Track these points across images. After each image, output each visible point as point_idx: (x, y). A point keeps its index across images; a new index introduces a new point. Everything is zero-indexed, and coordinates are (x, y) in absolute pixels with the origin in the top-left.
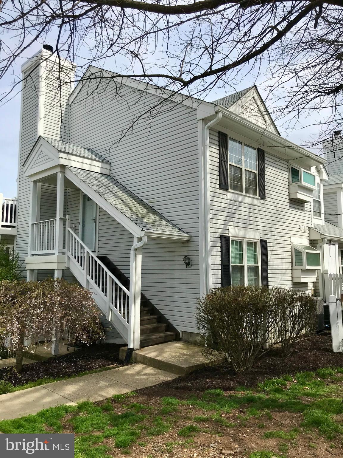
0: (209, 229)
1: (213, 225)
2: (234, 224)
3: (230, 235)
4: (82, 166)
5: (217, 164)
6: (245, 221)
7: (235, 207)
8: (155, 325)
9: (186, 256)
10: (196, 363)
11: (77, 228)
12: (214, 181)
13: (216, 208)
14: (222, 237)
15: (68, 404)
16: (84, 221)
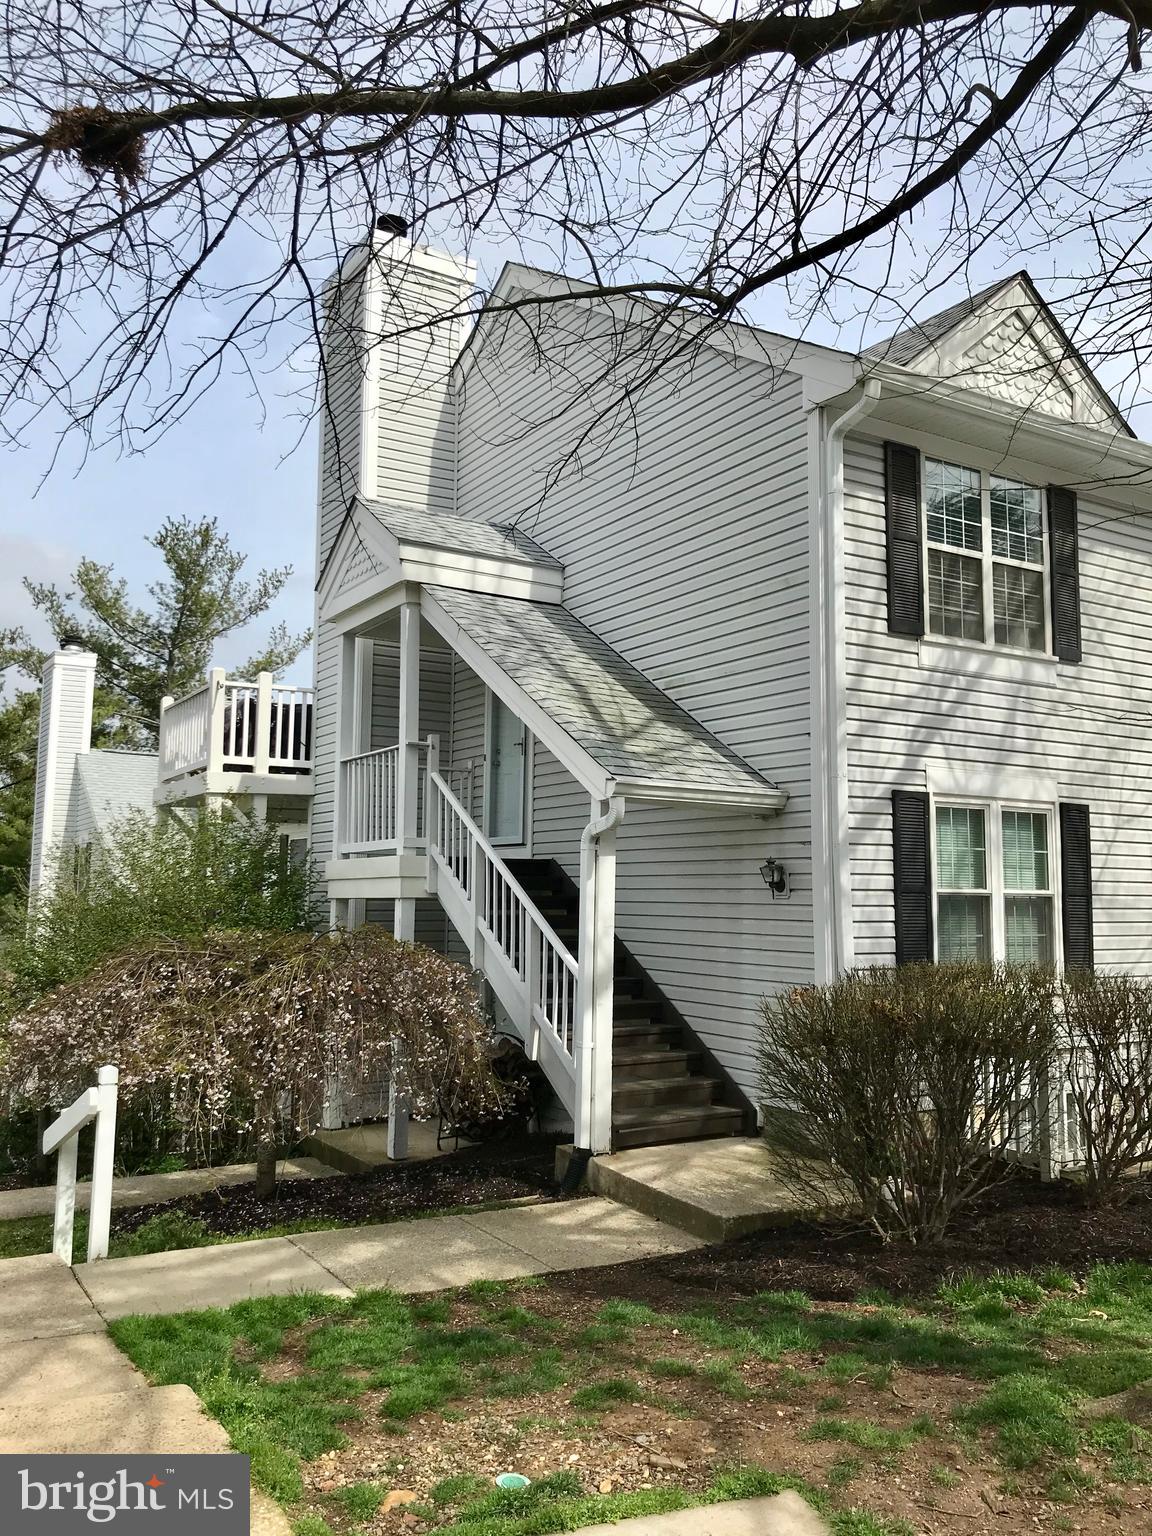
0: (843, 770)
1: (861, 756)
2: (946, 750)
3: (931, 789)
4: (473, 581)
5: (881, 553)
6: (994, 741)
7: (951, 694)
8: (679, 1081)
9: (770, 862)
10: (768, 1208)
11: (477, 772)
12: (866, 609)
13: (874, 699)
14: (897, 797)
15: (326, 1293)
16: (496, 751)
